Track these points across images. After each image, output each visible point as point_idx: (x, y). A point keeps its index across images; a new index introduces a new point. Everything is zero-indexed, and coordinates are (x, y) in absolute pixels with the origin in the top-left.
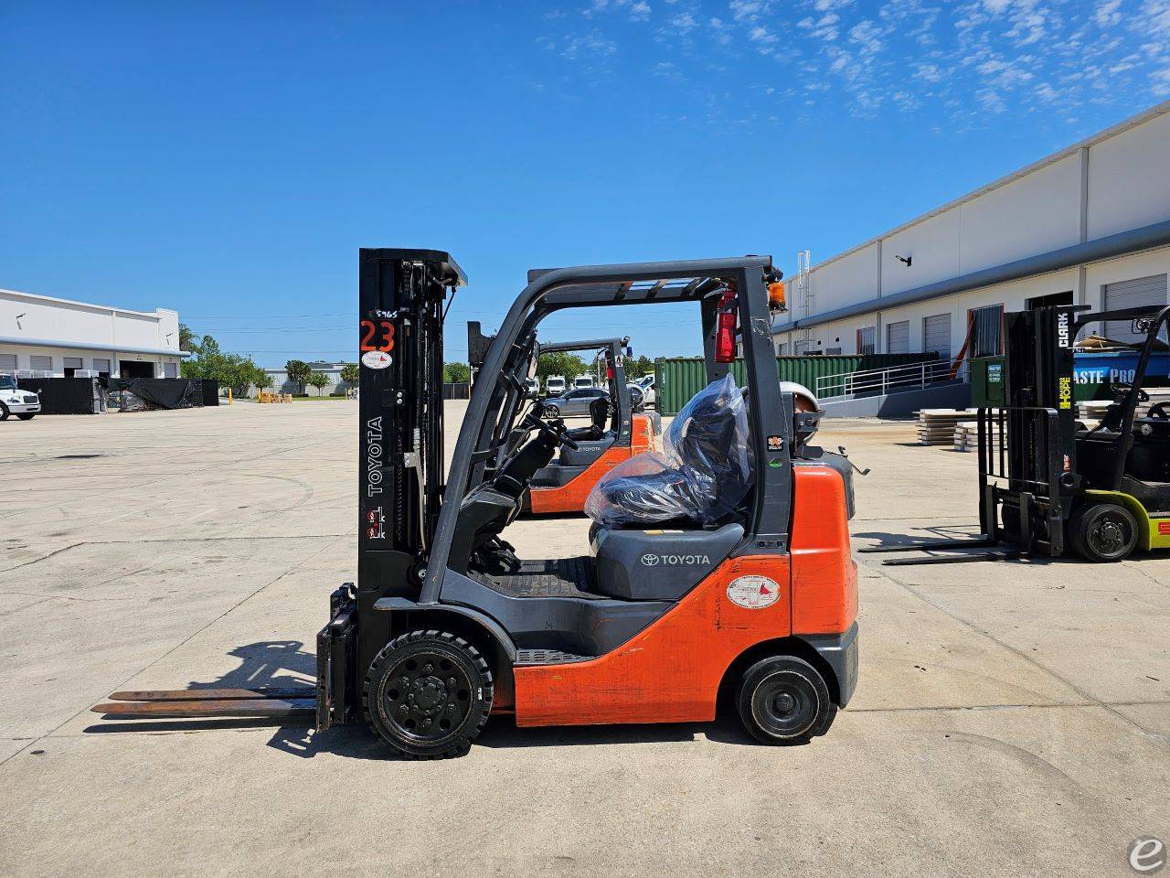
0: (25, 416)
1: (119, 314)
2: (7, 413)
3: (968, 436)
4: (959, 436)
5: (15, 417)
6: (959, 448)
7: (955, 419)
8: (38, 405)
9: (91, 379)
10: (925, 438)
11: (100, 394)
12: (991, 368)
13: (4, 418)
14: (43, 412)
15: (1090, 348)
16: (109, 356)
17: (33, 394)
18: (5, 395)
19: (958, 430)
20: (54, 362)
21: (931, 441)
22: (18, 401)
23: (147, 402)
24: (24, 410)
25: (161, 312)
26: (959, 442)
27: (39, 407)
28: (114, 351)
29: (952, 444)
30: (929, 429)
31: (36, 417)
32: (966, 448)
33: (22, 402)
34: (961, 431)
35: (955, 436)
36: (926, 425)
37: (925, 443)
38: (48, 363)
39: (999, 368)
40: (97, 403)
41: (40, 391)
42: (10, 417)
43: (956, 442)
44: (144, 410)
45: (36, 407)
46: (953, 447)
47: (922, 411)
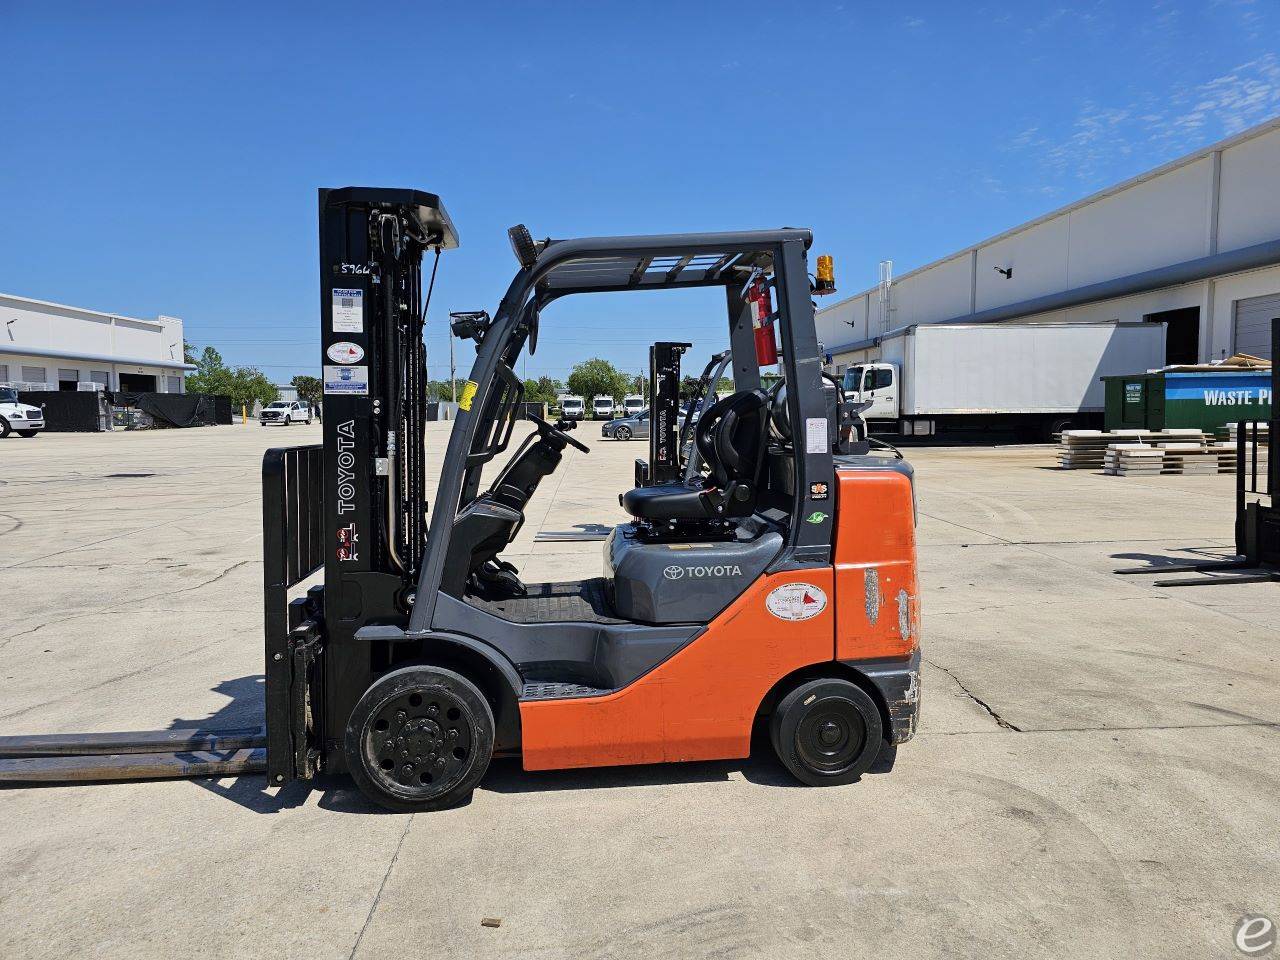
0: (27, 433)
1: (119, 322)
2: (8, 429)
3: (1121, 459)
4: (1111, 459)
5: (16, 434)
6: (1110, 471)
7: (1105, 442)
8: (41, 421)
9: (97, 392)
10: (1067, 461)
11: (106, 410)
12: (1128, 388)
13: (4, 435)
14: (46, 430)
15: (1237, 367)
16: (107, 368)
17: (37, 409)
18: (6, 409)
19: (1108, 453)
20: (48, 374)
21: (1075, 464)
22: (20, 417)
23: (156, 419)
24: (26, 426)
25: (162, 321)
26: (1111, 465)
27: (43, 422)
28: (114, 363)
29: (1102, 468)
30: (1073, 452)
31: (38, 434)
32: (1119, 472)
33: (25, 417)
34: (1114, 453)
35: (1106, 459)
36: (1069, 447)
37: (1068, 466)
38: (42, 374)
39: (1138, 387)
40: (103, 420)
41: (44, 405)
42: (11, 434)
43: (1106, 465)
44: (154, 428)
45: (40, 423)
46: (1103, 471)
47: (1064, 432)
